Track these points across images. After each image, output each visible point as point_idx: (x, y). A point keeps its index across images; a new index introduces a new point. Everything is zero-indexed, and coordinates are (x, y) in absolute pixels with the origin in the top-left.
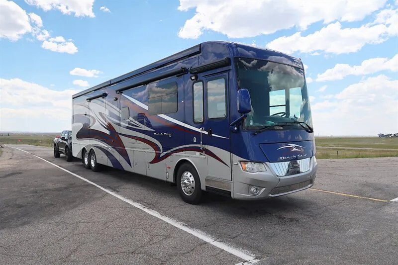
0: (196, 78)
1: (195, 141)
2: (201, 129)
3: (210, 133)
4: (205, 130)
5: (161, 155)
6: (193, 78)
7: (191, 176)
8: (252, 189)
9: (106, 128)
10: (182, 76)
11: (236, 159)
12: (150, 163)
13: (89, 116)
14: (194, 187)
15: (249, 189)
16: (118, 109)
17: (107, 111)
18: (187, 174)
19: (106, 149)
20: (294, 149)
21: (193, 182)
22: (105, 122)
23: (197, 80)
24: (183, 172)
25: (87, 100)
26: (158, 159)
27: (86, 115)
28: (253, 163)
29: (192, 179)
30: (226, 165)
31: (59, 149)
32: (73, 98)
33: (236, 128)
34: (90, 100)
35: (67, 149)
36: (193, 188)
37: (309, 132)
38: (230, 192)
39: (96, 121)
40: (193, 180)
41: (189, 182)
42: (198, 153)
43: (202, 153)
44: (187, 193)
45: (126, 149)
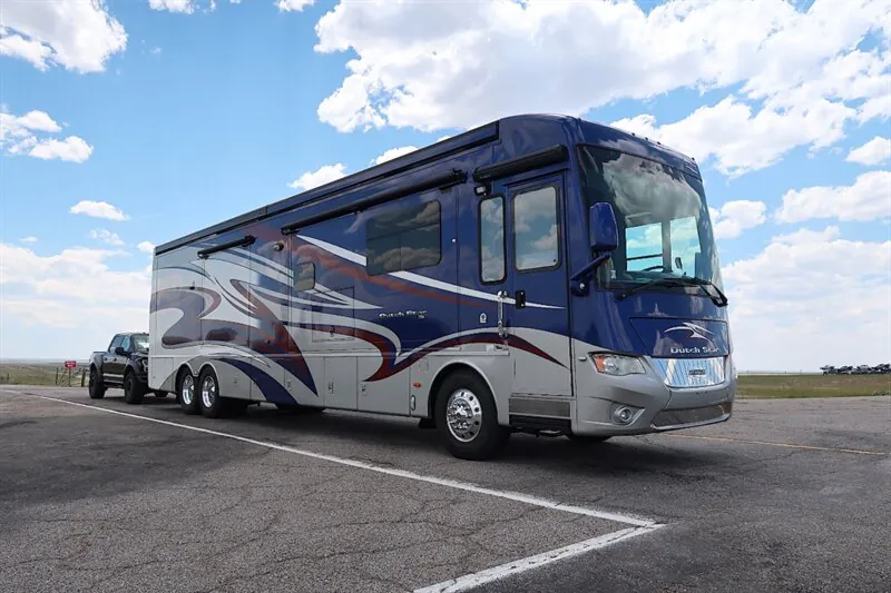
0: (488, 190)
1: (483, 321)
2: (500, 293)
3: (521, 299)
4: (508, 296)
5: (398, 360)
6: (480, 190)
7: (471, 399)
8: (618, 412)
9: (249, 314)
10: (453, 188)
11: (583, 348)
12: (367, 380)
13: (201, 289)
14: (480, 420)
15: (611, 411)
16: (285, 270)
17: (255, 275)
18: (463, 394)
19: (248, 361)
20: (696, 335)
21: (477, 410)
22: (246, 301)
23: (488, 195)
24: (453, 391)
25: (199, 253)
26: (388, 369)
27: (192, 288)
28: (618, 357)
29: (475, 404)
30: (558, 363)
31: (103, 378)
32: (157, 254)
33: (582, 285)
34: (205, 254)
35: (130, 374)
36: (477, 423)
37: (720, 305)
38: (569, 421)
39: (223, 299)
40: (478, 406)
41: (469, 410)
42: (490, 347)
43: (500, 345)
44: (463, 437)
45: (304, 355)
